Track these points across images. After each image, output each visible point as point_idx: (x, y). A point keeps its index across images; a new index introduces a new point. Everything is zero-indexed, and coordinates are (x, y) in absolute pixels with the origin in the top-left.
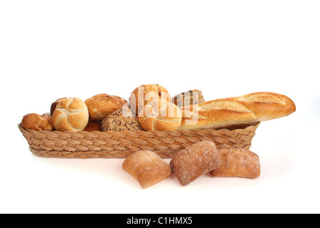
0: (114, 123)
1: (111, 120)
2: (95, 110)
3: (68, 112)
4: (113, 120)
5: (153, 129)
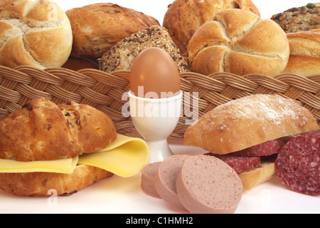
0: (131, 58)
1: (123, 52)
2: (88, 30)
3: (25, 27)
4: (127, 51)
5: (221, 70)
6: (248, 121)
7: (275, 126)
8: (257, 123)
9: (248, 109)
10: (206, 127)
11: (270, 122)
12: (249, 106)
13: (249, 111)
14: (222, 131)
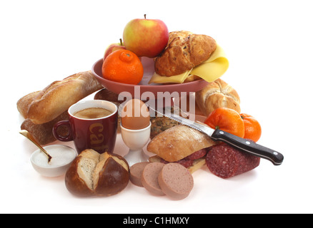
6: (184, 141)
7: (199, 143)
8: (189, 143)
9: (184, 134)
10: (161, 144)
11: (196, 141)
12: (184, 132)
13: (184, 135)
14: (170, 148)
